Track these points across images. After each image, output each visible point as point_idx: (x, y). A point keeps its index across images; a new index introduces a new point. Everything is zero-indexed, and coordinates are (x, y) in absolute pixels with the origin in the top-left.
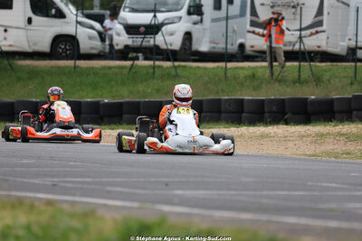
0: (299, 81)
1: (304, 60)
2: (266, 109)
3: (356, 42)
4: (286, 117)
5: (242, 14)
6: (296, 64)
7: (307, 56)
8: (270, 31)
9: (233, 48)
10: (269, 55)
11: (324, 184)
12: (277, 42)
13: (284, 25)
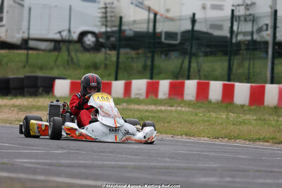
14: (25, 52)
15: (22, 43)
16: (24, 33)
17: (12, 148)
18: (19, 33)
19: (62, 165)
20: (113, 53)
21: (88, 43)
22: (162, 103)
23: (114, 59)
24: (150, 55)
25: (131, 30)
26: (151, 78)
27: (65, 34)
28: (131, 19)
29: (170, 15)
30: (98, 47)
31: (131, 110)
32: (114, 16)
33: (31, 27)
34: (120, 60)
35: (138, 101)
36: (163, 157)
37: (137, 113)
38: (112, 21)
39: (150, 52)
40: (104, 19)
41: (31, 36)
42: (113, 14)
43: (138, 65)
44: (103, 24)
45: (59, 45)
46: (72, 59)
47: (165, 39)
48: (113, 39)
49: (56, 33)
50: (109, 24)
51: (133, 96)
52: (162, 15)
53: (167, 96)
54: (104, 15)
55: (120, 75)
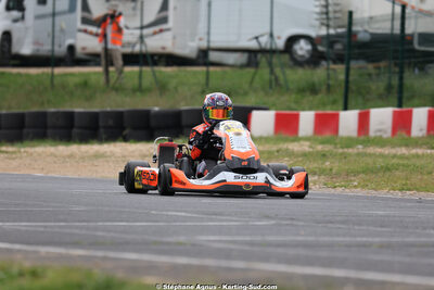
0: (140, 89)
1: (146, 64)
2: (101, 124)
3: (209, 41)
4: (125, 132)
5: (72, 9)
6: (136, 69)
7: (150, 60)
8: (105, 29)
9: (61, 50)
10: (104, 58)
11: (170, 213)
12: (114, 42)
13: (122, 21)
14: (204, 69)
15: (198, 57)
16: (201, 39)
17: (191, 219)
18: (193, 41)
19: (270, 244)
20: (341, 68)
21: (300, 53)
22: (417, 143)
23: (342, 77)
24: (397, 70)
25: (366, 31)
26: (400, 105)
27: (264, 41)
28: (366, 15)
29: (425, 7)
30: (315, 59)
31: (370, 155)
32: (340, 11)
33: (212, 31)
34: (351, 78)
35: (380, 142)
36: (425, 228)
37: (380, 160)
38: (335, 18)
39: (396, 65)
40: (324, 16)
41: (213, 45)
42: (338, 8)
43: (379, 85)
44: (322, 24)
45: (256, 56)
46: (277, 79)
47: (420, 44)
48: (338, 46)
49: (250, 40)
50: (331, 23)
51: (372, 133)
52: (413, 8)
53: (425, 132)
54: (324, 10)
55: (351, 101)
